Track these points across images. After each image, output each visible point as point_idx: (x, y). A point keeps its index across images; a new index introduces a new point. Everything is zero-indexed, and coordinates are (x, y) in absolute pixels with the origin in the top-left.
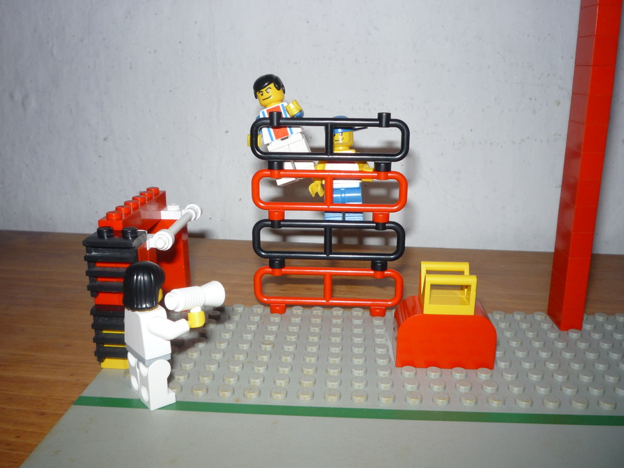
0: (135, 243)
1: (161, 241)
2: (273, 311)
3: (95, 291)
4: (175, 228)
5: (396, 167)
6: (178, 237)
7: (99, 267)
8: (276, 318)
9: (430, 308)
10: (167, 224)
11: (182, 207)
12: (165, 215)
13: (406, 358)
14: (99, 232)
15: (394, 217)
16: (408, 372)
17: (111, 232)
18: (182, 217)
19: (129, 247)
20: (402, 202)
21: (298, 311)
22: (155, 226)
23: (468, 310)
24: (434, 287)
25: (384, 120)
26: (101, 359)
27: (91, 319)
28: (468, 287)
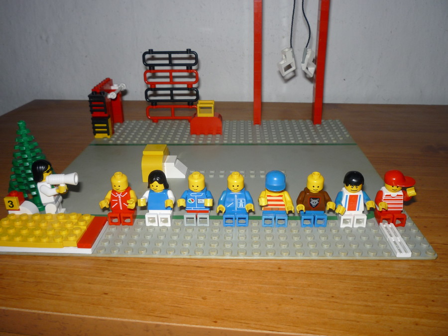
0: (104, 96)
1: (112, 96)
2: (153, 122)
3: (92, 111)
4: (117, 92)
5: (194, 68)
6: (118, 94)
7: (93, 103)
8: (155, 124)
9: (199, 115)
10: (114, 91)
11: (119, 85)
12: (112, 88)
13: (194, 131)
14: (93, 93)
15: (194, 86)
16: (194, 136)
17: (96, 93)
18: (119, 88)
19: (103, 97)
20: (198, 80)
21: (163, 121)
22: (110, 91)
23: (212, 115)
24: (201, 108)
25: (189, 51)
26: (95, 135)
27: (91, 121)
28: (211, 108)
